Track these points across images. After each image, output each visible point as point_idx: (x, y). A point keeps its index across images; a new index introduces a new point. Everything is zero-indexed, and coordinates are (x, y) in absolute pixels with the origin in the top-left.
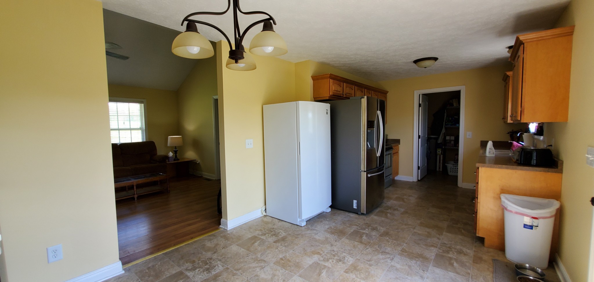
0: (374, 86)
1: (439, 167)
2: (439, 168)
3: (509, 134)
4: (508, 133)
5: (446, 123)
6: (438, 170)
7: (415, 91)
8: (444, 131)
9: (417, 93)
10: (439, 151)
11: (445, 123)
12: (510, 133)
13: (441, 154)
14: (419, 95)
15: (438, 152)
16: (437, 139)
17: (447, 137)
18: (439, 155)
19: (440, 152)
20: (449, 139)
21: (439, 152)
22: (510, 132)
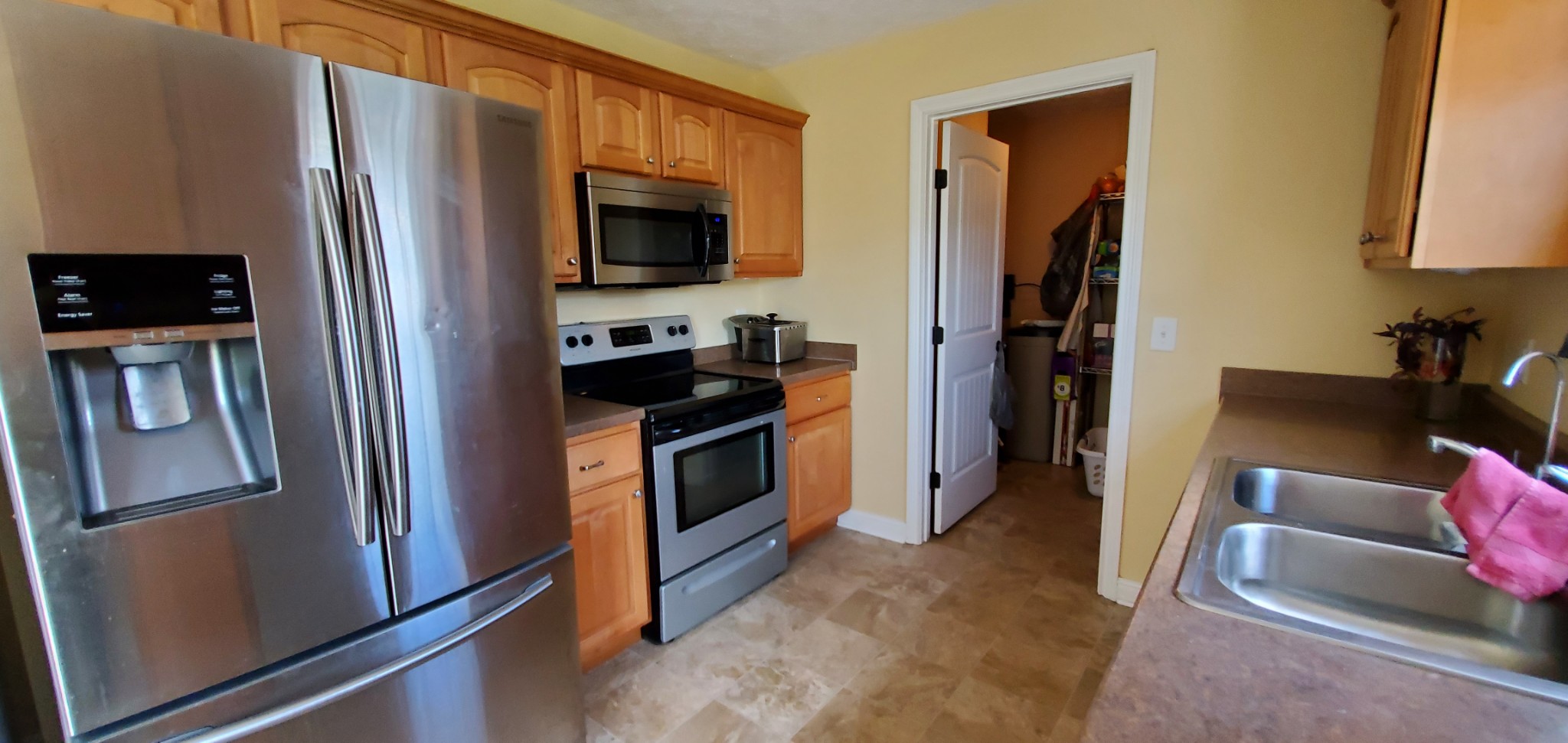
0: (754, 96)
1: (1062, 450)
2: (1063, 454)
3: (1390, 339)
4: (1389, 334)
5: (1096, 269)
6: (1056, 460)
7: (913, 102)
8: (1085, 303)
9: (923, 113)
10: (1063, 386)
11: (1092, 267)
12: (1398, 334)
13: (1068, 399)
14: (941, 123)
15: (1057, 390)
16: (1056, 333)
17: (1097, 326)
18: (1065, 401)
19: (1067, 389)
20: (1105, 335)
21: (1062, 388)
22: (1399, 326)
